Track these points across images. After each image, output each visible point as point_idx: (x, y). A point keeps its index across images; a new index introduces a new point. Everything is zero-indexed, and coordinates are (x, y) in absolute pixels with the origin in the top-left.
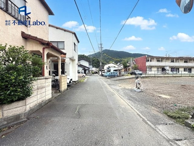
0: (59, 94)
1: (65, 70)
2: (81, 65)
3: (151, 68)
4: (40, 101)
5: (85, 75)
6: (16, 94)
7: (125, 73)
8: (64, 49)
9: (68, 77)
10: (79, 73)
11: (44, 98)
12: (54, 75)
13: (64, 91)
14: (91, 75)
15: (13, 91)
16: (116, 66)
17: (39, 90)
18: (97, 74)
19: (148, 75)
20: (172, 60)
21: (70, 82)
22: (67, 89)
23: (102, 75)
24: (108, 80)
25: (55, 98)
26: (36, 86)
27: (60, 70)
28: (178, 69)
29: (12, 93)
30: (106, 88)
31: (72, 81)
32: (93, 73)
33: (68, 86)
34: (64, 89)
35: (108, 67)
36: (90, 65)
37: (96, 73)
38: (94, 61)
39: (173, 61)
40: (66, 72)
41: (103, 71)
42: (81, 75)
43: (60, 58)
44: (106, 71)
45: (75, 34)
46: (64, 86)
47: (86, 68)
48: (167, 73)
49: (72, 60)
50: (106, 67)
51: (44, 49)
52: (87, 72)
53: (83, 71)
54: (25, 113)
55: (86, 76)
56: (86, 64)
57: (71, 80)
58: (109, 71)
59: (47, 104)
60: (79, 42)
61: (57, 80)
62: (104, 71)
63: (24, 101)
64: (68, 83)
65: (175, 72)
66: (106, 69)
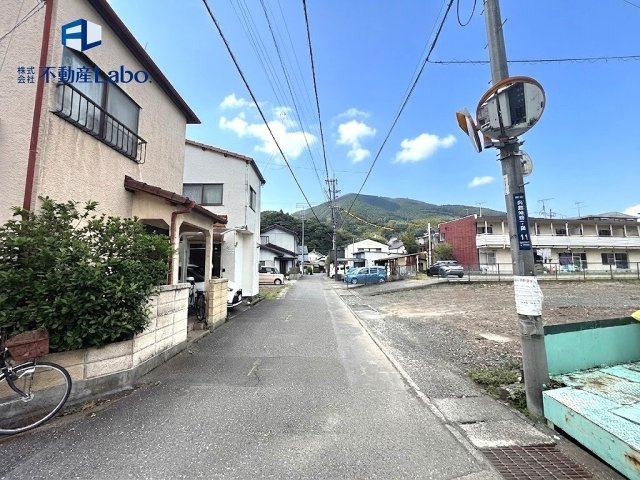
0: (204, 333)
1: (223, 266)
2: (270, 245)
3: (493, 255)
4: (160, 346)
5: (281, 276)
6: (119, 324)
7: (408, 270)
8: (221, 204)
9: (230, 284)
10: (263, 270)
11: (170, 339)
12: (192, 278)
13: (220, 324)
14: (301, 278)
15: (113, 317)
16: (385, 248)
17: (161, 319)
18: (322, 274)
19: (485, 277)
20: (559, 229)
21: (235, 300)
22: (227, 320)
23: (338, 278)
24: (354, 292)
25: (196, 342)
26: (156, 308)
27: (209, 266)
28: (584, 257)
29: (113, 322)
30: (340, 316)
31: (240, 298)
32: (310, 271)
33: (230, 310)
34: (218, 320)
35: (356, 251)
36: (299, 244)
37: (321, 269)
38: (313, 230)
39: (561, 233)
40: (224, 270)
41: (341, 263)
42: (269, 277)
43: (212, 234)
44: (350, 264)
45: (252, 163)
46: (218, 312)
47: (287, 256)
48: (548, 271)
49: (244, 234)
50: (350, 251)
51: (174, 216)
52: (289, 266)
53: (277, 266)
54: (128, 372)
55: (286, 282)
56: (286, 242)
57: (239, 293)
58: (362, 264)
59: (176, 357)
60: (263, 182)
61: (200, 293)
62: (346, 263)
63: (130, 342)
64: (231, 301)
65: (572, 268)
66: (352, 257)
